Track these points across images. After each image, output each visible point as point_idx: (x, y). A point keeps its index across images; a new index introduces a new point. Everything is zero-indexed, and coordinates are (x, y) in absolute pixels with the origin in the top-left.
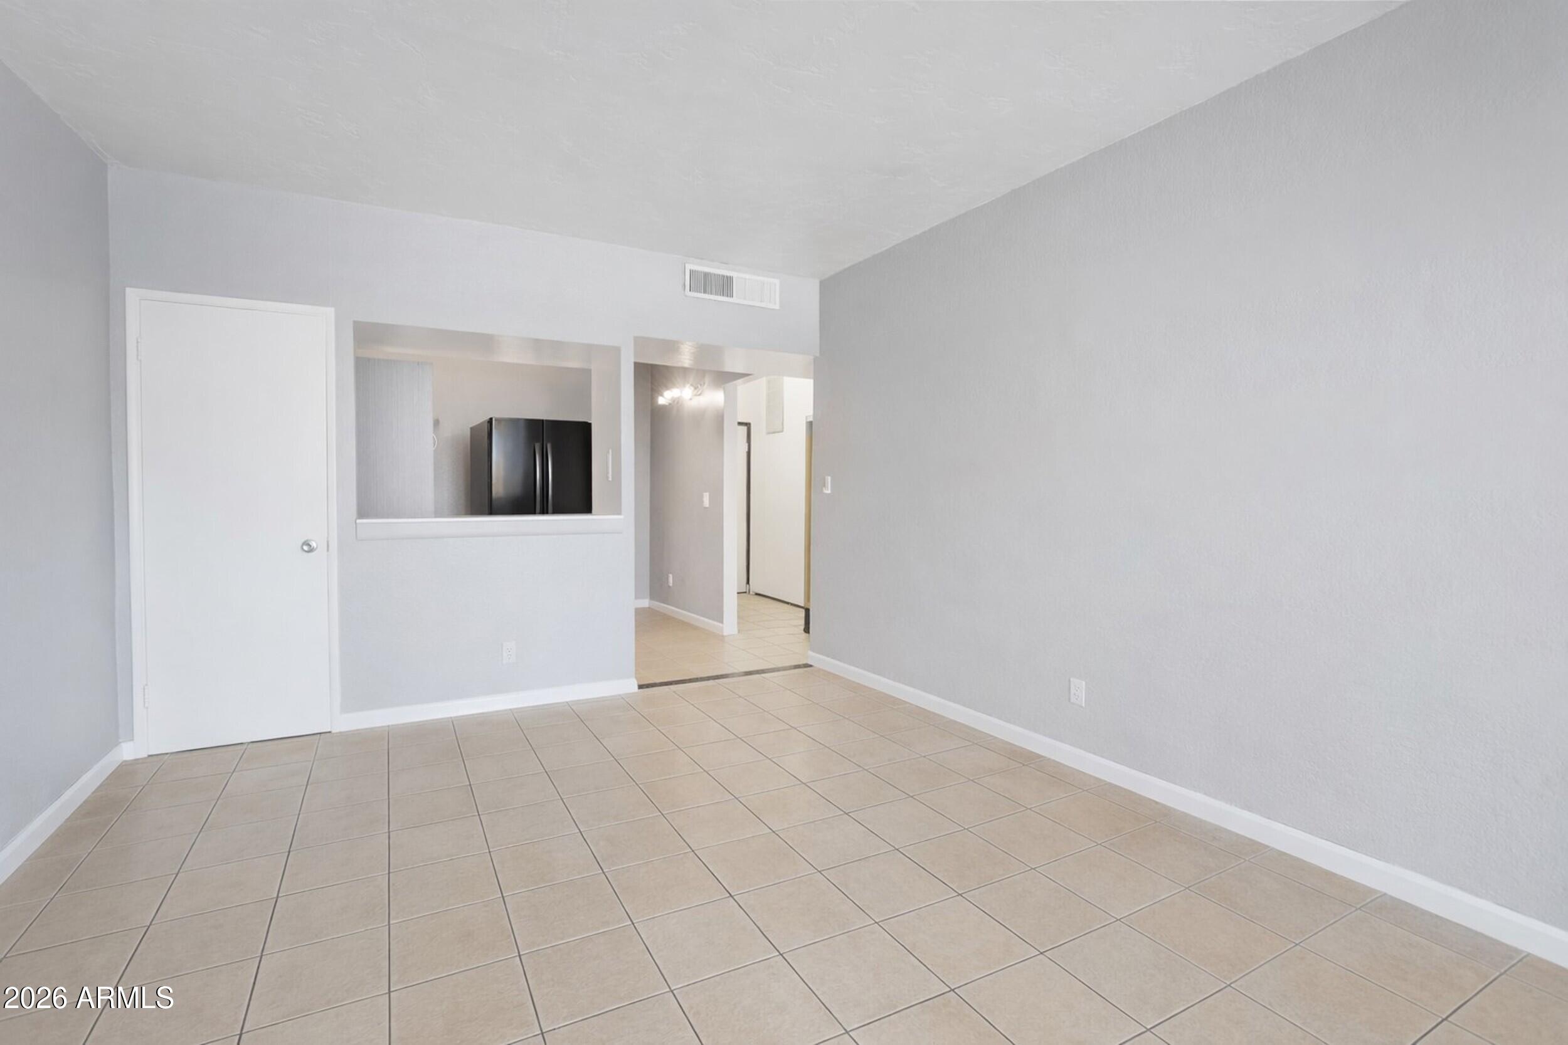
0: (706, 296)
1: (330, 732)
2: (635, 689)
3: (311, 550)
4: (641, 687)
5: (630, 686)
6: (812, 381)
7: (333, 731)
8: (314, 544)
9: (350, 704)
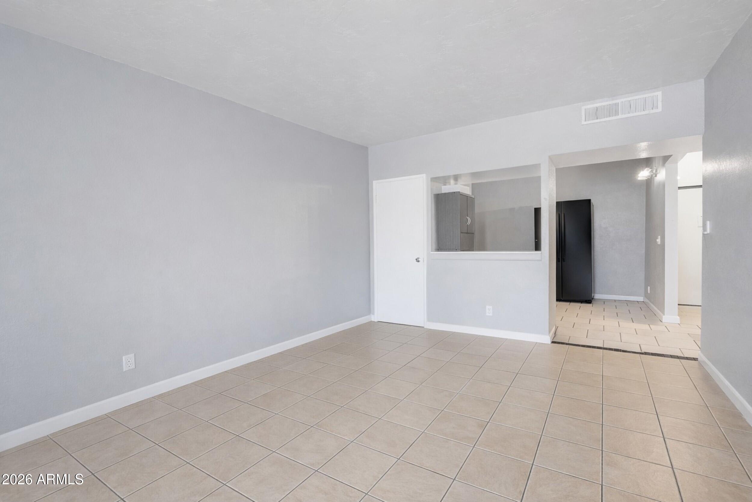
0: (598, 120)
1: (423, 327)
2: (549, 342)
3: (419, 261)
4: (553, 342)
5: (547, 339)
6: (702, 152)
7: (425, 327)
8: (420, 260)
9: (430, 318)
